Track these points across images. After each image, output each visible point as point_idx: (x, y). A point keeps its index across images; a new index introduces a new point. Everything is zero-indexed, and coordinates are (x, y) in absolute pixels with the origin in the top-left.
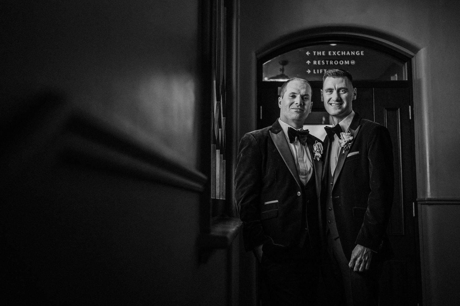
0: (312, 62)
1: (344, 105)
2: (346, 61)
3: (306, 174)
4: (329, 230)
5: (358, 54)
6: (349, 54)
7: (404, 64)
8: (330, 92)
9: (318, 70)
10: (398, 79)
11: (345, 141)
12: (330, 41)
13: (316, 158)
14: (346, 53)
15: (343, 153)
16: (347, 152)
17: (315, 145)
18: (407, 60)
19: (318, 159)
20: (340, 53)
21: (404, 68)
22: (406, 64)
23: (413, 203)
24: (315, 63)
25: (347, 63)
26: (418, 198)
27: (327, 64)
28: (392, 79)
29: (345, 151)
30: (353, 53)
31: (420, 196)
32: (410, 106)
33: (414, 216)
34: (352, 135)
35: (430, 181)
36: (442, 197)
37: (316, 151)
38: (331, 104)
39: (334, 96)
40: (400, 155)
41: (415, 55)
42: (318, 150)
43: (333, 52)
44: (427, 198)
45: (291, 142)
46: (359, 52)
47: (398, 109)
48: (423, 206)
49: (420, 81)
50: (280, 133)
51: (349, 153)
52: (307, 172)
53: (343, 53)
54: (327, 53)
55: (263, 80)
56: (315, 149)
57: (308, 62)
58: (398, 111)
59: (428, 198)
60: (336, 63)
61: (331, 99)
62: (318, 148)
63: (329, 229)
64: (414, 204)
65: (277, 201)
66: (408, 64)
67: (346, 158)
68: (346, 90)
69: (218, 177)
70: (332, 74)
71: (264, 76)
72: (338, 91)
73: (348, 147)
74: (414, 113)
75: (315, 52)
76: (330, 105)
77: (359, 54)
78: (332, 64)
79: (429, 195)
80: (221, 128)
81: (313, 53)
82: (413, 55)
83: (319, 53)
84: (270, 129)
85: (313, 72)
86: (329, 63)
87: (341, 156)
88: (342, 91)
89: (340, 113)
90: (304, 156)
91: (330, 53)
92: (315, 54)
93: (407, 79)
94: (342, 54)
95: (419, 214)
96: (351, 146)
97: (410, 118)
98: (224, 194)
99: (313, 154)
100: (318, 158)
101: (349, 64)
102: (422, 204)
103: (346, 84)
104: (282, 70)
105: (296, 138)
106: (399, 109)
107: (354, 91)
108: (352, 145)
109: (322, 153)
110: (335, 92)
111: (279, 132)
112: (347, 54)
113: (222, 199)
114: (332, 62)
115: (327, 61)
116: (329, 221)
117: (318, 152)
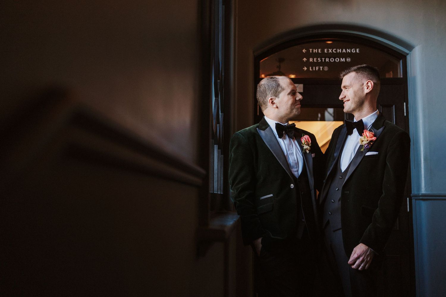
0: (308, 60)
2: (341, 59)
4: (328, 222)
5: (353, 51)
6: (345, 52)
7: (399, 62)
9: (314, 68)
10: (393, 76)
11: (368, 140)
12: (326, 39)
13: (305, 151)
14: (342, 51)
17: (302, 139)
18: (403, 57)
19: (308, 152)
20: (336, 51)
21: (399, 65)
23: (407, 198)
24: (311, 60)
25: (343, 60)
26: (412, 193)
27: (323, 61)
28: (387, 76)
30: (349, 51)
31: (414, 192)
32: (405, 103)
33: (408, 211)
35: (425, 177)
36: (435, 192)
37: (304, 144)
41: (410, 52)
42: (306, 143)
43: (329, 49)
44: (421, 194)
45: (280, 137)
46: (354, 49)
47: (392, 106)
48: (417, 201)
49: (414, 79)
50: (268, 129)
53: (339, 51)
54: (323, 51)
55: (260, 77)
56: (303, 142)
57: (305, 59)
58: (393, 108)
59: (423, 194)
60: (332, 60)
62: (305, 140)
64: (409, 199)
65: (272, 195)
66: (402, 62)
69: (216, 172)
71: (261, 73)
74: (409, 110)
77: (355, 51)
78: (328, 61)
79: (423, 191)
80: (219, 124)
81: (310, 50)
82: (408, 53)
83: (315, 51)
84: (258, 127)
85: (309, 69)
86: (325, 60)
91: (326, 51)
92: (311, 52)
93: (402, 77)
94: (338, 52)
95: (414, 209)
97: (405, 115)
98: (222, 188)
99: (302, 147)
100: (307, 150)
101: (344, 61)
102: (416, 200)
104: (279, 67)
105: (284, 133)
106: (394, 106)
109: (310, 145)
112: (343, 52)
113: (220, 193)
114: (328, 59)
115: (323, 59)
116: (330, 213)
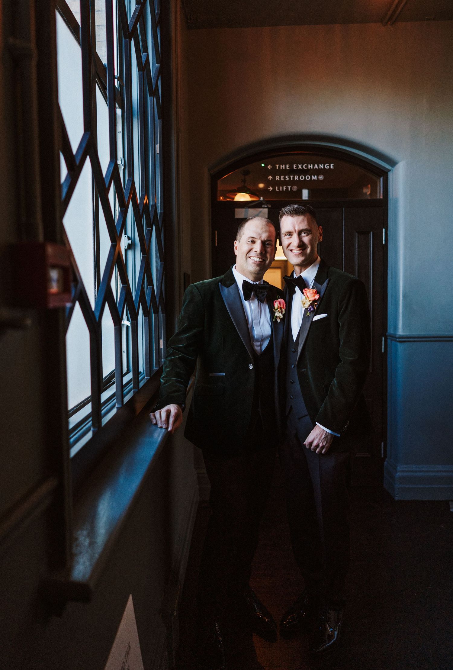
0: (274, 178)
1: (309, 250)
2: (313, 177)
3: (262, 339)
4: (291, 408)
5: (327, 167)
6: (317, 168)
7: (380, 179)
8: (289, 235)
9: (281, 187)
10: (371, 195)
11: (310, 301)
12: (296, 152)
13: (276, 320)
14: (314, 166)
15: (308, 314)
16: (312, 315)
17: (276, 302)
18: (384, 174)
19: (279, 321)
20: (307, 167)
21: (379, 183)
22: (382, 179)
23: (383, 338)
24: (277, 178)
25: (314, 178)
26: (388, 332)
29: (310, 313)
30: (321, 166)
31: (390, 331)
32: (384, 230)
33: (383, 351)
34: (318, 292)
36: (414, 333)
37: (276, 310)
38: (291, 250)
39: (295, 240)
40: (370, 284)
41: (393, 169)
42: (279, 310)
43: (299, 165)
44: (398, 335)
45: (246, 299)
46: (328, 164)
47: (370, 233)
48: (393, 342)
49: (396, 201)
50: (233, 286)
51: (315, 315)
52: (263, 338)
53: (310, 166)
54: (291, 166)
55: (218, 200)
56: (276, 307)
57: (270, 177)
58: (370, 235)
59: (400, 335)
60: (302, 178)
61: (291, 245)
62: (279, 306)
63: (291, 406)
65: (224, 374)
66: (383, 179)
67: (312, 322)
68: (308, 232)
70: (290, 212)
72: (300, 233)
73: (314, 308)
74: (389, 238)
75: (277, 166)
76: (290, 252)
78: (298, 179)
79: (401, 332)
81: (276, 166)
82: (390, 169)
83: (282, 167)
84: (221, 281)
85: (276, 189)
86: (294, 178)
87: (306, 318)
88: (304, 233)
89: (303, 261)
90: (262, 317)
91: (295, 166)
92: (277, 168)
93: (381, 197)
94: (309, 168)
95: (389, 349)
96: (317, 306)
97: (384, 243)
99: (272, 313)
100: (279, 319)
101: (316, 179)
102: (392, 340)
103: (309, 224)
104: (244, 181)
105: (252, 294)
106: (372, 233)
107: (320, 231)
108: (319, 305)
109: (284, 313)
110: (295, 236)
111: (232, 284)
112: (315, 168)
114: (298, 177)
115: (292, 177)
116: (292, 397)
117: (278, 311)
